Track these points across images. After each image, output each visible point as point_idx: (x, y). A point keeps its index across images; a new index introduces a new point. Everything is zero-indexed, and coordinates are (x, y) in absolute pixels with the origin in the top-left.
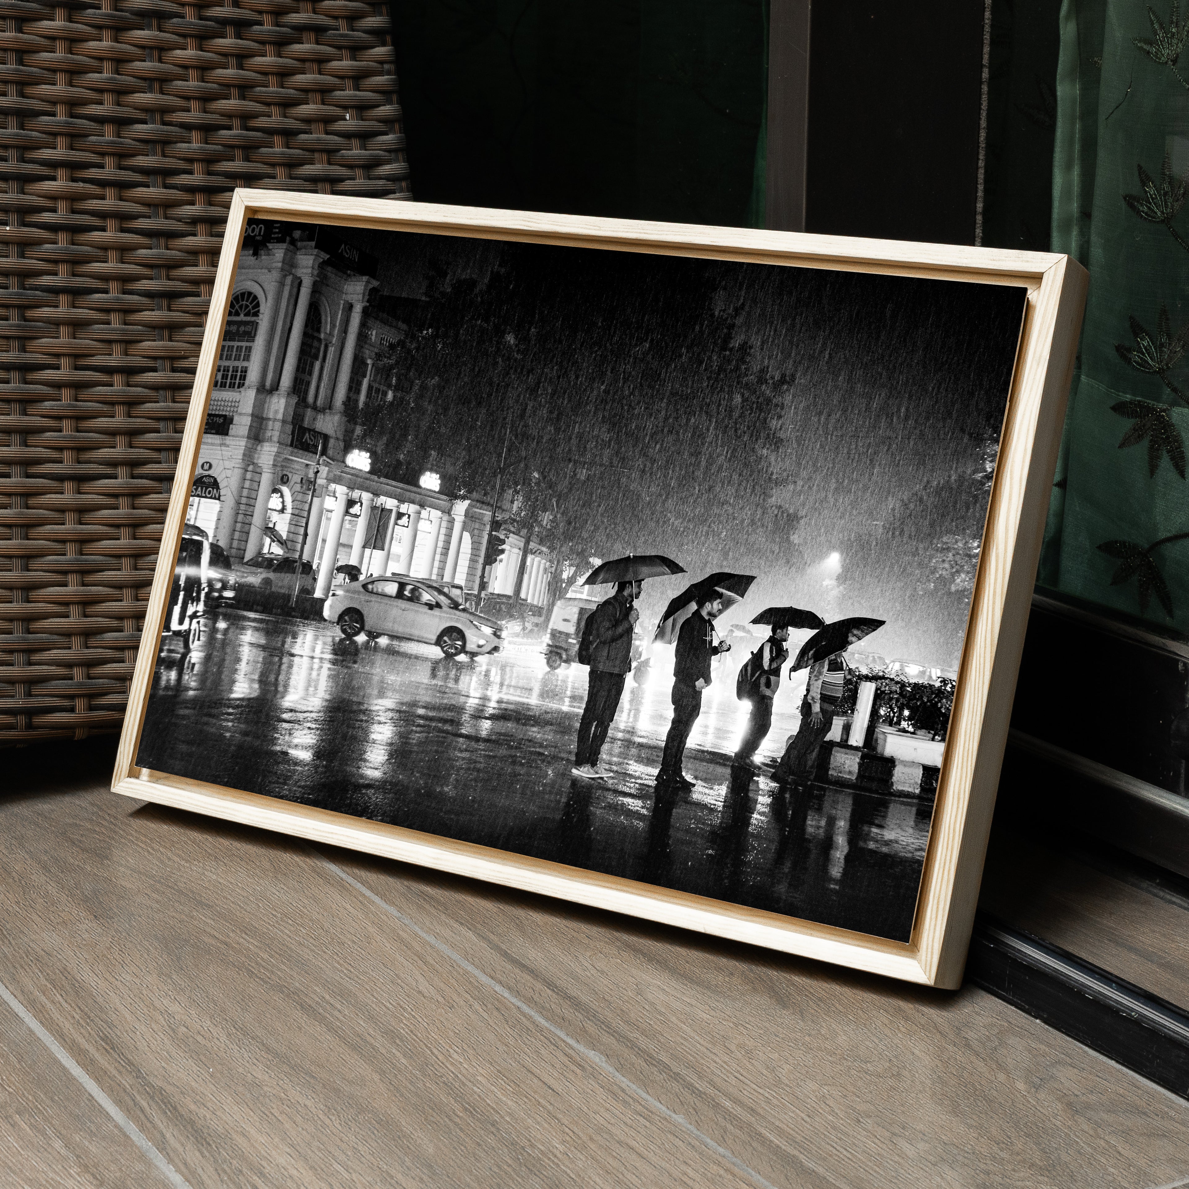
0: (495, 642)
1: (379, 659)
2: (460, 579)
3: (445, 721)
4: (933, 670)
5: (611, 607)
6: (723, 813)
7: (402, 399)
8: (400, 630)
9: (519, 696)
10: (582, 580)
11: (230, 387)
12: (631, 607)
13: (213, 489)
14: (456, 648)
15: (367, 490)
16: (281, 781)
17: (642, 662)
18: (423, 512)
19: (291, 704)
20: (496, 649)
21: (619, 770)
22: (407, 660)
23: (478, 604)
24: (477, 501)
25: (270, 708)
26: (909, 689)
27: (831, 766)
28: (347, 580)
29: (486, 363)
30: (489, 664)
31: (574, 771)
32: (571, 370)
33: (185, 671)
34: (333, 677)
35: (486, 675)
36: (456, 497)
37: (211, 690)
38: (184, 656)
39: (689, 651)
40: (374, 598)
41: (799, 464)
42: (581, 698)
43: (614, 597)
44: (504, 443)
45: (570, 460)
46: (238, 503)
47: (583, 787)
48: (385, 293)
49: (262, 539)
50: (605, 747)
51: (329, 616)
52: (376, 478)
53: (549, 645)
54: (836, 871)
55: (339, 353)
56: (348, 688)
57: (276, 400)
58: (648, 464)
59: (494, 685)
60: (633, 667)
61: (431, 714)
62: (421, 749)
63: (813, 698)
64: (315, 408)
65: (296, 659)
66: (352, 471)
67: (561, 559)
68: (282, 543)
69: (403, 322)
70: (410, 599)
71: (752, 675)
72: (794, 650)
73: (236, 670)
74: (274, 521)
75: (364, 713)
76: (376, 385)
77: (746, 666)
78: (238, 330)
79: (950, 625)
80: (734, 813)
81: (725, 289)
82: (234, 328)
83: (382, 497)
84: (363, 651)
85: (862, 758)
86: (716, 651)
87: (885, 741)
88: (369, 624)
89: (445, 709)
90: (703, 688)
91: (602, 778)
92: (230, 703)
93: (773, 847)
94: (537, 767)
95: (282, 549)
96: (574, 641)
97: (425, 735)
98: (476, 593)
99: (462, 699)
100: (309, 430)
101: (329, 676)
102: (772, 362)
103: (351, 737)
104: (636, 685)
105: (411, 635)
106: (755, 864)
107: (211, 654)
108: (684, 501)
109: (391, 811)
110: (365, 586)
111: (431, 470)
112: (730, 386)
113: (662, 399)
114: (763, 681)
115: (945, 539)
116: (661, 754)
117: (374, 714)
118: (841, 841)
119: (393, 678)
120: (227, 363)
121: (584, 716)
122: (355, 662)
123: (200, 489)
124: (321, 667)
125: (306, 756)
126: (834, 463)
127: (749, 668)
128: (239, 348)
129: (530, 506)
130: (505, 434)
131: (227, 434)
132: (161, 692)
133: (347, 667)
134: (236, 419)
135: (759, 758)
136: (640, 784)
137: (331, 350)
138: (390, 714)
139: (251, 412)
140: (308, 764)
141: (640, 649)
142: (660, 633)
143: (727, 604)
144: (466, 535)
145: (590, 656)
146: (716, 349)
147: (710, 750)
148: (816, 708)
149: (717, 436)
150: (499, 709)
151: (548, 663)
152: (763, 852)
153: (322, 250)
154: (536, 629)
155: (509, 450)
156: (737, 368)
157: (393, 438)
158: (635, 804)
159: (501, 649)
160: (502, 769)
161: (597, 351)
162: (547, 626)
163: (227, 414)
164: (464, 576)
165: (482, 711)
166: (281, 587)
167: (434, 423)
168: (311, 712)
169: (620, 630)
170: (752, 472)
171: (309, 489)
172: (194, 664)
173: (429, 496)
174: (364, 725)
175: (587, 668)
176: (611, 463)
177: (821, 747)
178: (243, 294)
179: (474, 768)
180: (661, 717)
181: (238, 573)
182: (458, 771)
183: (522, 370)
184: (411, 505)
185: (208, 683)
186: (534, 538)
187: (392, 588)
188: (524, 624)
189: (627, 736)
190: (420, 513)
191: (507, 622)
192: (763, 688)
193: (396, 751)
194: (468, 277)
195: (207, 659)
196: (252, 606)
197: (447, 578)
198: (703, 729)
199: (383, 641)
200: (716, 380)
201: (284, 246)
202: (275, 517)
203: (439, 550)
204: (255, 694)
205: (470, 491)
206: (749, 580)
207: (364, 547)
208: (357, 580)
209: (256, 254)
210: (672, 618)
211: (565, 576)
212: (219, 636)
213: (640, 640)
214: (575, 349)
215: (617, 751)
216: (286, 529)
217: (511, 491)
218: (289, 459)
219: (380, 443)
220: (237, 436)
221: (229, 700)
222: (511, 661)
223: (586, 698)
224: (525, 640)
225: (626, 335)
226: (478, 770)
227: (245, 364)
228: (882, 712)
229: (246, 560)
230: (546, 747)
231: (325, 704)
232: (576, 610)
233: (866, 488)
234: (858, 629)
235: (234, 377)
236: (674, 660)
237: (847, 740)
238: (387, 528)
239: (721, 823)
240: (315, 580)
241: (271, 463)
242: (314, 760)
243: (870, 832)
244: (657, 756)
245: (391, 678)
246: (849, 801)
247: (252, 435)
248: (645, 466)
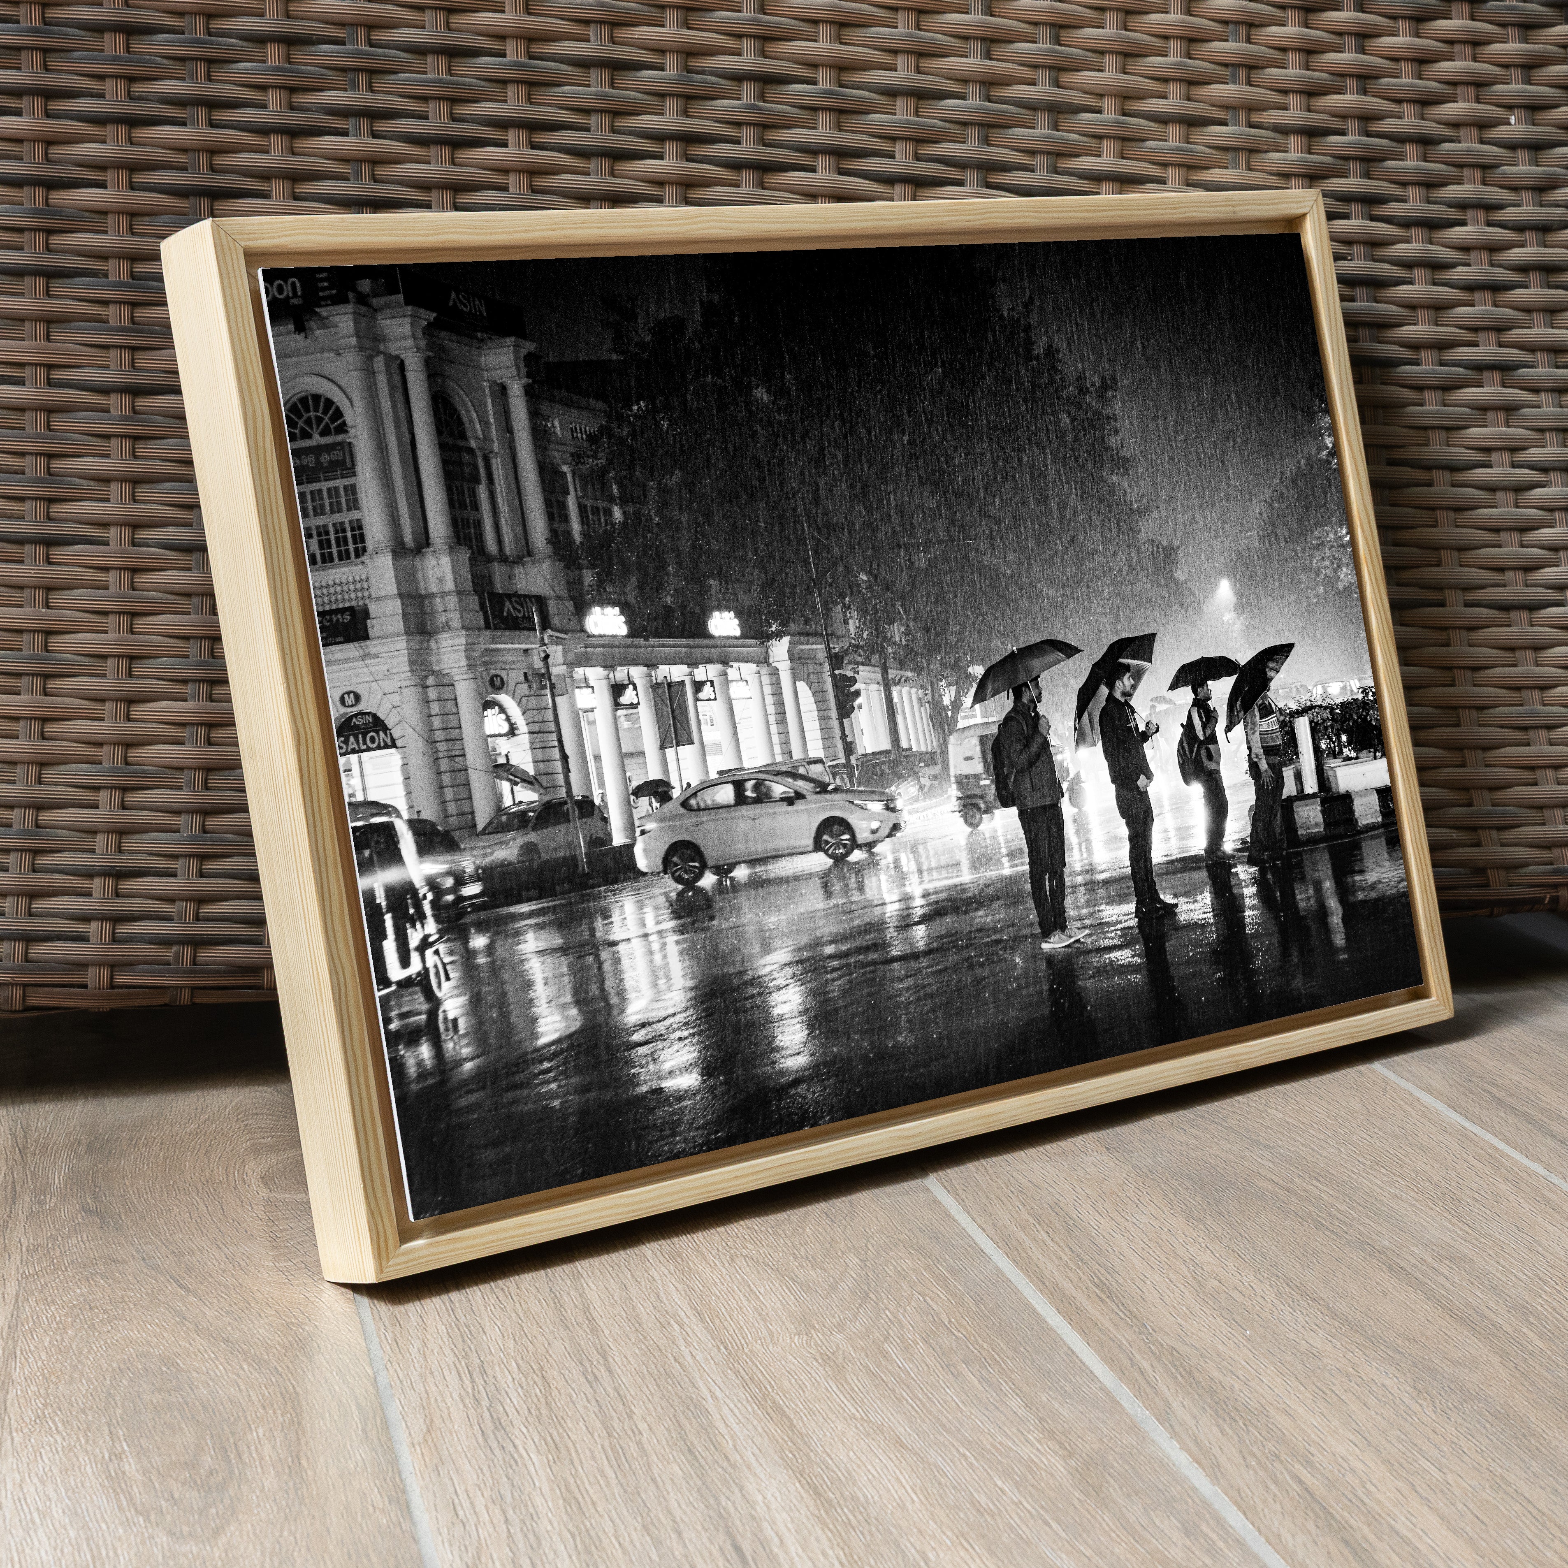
0: (892, 818)
1: (744, 900)
2: (816, 750)
3: (865, 949)
4: (1352, 682)
5: (1014, 723)
6: (1215, 924)
7: (638, 515)
8: (759, 848)
9: (947, 878)
10: (968, 700)
11: (341, 559)
12: (1037, 714)
13: (377, 732)
14: (845, 846)
15: (635, 663)
16: (667, 1132)
17: (1073, 779)
18: (730, 671)
19: (638, 1017)
20: (896, 827)
21: (1094, 923)
22: (785, 886)
23: (851, 776)
24: (799, 634)
25: (608, 1034)
26: (1338, 711)
27: (1298, 825)
28: (655, 804)
29: (740, 436)
30: (894, 852)
31: (1045, 946)
32: (857, 423)
33: (443, 1037)
34: (688, 952)
35: (895, 867)
36: (769, 637)
37: (501, 1047)
38: (432, 1014)
39: (1118, 748)
40: (704, 817)
41: (1155, 484)
42: (1021, 851)
43: (1014, 709)
44: (806, 545)
45: (899, 546)
46: (432, 742)
47: (1061, 961)
48: (551, 360)
49: (494, 786)
50: (1069, 901)
51: (648, 867)
52: (642, 641)
53: (959, 798)
54: (1339, 940)
55: (511, 465)
56: (716, 958)
57: (434, 562)
58: (995, 527)
59: (911, 876)
60: (1064, 790)
61: (844, 947)
62: (848, 1000)
63: (1257, 755)
64: (503, 559)
65: (621, 948)
66: (602, 641)
67: (934, 681)
68: (531, 783)
69: (597, 399)
70: (758, 801)
71: (1191, 752)
72: (1221, 706)
73: (531, 1000)
74: (504, 753)
75: (752, 984)
76: (589, 503)
77: (1181, 743)
78: (318, 461)
79: (1351, 628)
80: (1226, 919)
81: (1004, 281)
82: (309, 460)
83: (661, 667)
84: (718, 898)
85: (1322, 804)
86: (1145, 736)
87: (1336, 776)
88: (711, 855)
89: (860, 933)
90: (1147, 786)
91: (1078, 941)
92: (541, 1054)
93: (1275, 941)
94: (1000, 961)
95: (534, 790)
96: (987, 782)
97: (845, 979)
98: (843, 761)
99: (877, 911)
100: (509, 596)
101: (681, 953)
102: (1086, 364)
103: (746, 1026)
104: (1076, 810)
105: (776, 850)
106: (1265, 968)
107: (479, 994)
108: (1049, 562)
109: (839, 1102)
110: (685, 804)
111: (719, 608)
112: (1051, 405)
113: (981, 438)
114: (1203, 754)
115: (1316, 534)
116: (1131, 884)
117: (767, 979)
118: (1333, 903)
119: (774, 919)
120: (320, 521)
121: (1031, 872)
122: (712, 918)
123: (352, 739)
124: (665, 944)
125: (690, 1080)
126: (1188, 475)
127: (1185, 744)
128: (333, 492)
129: (871, 621)
130: (803, 530)
131: (367, 637)
132: (414, 1087)
133: (703, 930)
134: (373, 608)
135: (1229, 846)
136: (1122, 929)
137: (497, 463)
138: (789, 971)
139: (395, 591)
140: (698, 1091)
141: (1065, 765)
142: (1081, 737)
143: (1138, 675)
144: (802, 686)
145: (1012, 794)
146: (1021, 361)
147: (1179, 856)
148: (1264, 766)
149: (1059, 472)
150: (927, 905)
151: (966, 821)
152: (1269, 949)
153: (420, 306)
154: (936, 783)
155: (816, 552)
156: (1052, 381)
157: (646, 574)
158: (1123, 956)
159: (903, 824)
160: (960, 981)
161: (881, 391)
162: (948, 775)
163: (354, 604)
164: (820, 744)
165: (908, 916)
166: (555, 850)
167: (697, 539)
168: (674, 1014)
169: (1034, 748)
170: (1110, 506)
171: (544, 687)
172: (455, 1021)
173: (730, 646)
174: (758, 1000)
175: (1014, 811)
176: (950, 536)
177: (1282, 807)
178: (304, 400)
179: (926, 995)
180: (1116, 839)
181: (475, 852)
182: (906, 1008)
183: (793, 435)
184: (710, 667)
185: (492, 1039)
186: (891, 663)
187: (726, 794)
188: (919, 782)
189: (1088, 877)
190: (726, 674)
191: (897, 787)
192: (1206, 762)
193: (815, 1017)
194: (669, 315)
195: (475, 1004)
196: (520, 894)
197: (797, 755)
198: (1163, 835)
199: (741, 873)
200: (1034, 400)
201: (350, 307)
202: (503, 746)
203: (772, 719)
204: (576, 1025)
205: (784, 624)
206: (1151, 638)
207: (662, 747)
208: (670, 798)
209: (300, 328)
210: (1086, 713)
211: (946, 701)
212: (481, 960)
213: (1061, 752)
214: (852, 393)
215: (1082, 900)
216: (529, 758)
217: (839, 608)
218: (492, 650)
219: (627, 590)
220: (387, 636)
221: (537, 1050)
222: (921, 836)
223: (1026, 850)
224: (928, 802)
225: (909, 361)
226: (932, 996)
227: (354, 515)
228: (1323, 746)
229: (480, 828)
230: (1002, 930)
231: (690, 995)
232: (975, 741)
233: (1228, 496)
234: (1273, 660)
235: (342, 541)
236: (1106, 763)
237: (1302, 790)
238: (686, 709)
239: (1218, 937)
240: (605, 820)
241: (464, 663)
242: (704, 1081)
243: (1354, 881)
244: (1128, 888)
245: (772, 920)
246: (1326, 856)
247: (412, 627)
248: (991, 529)
